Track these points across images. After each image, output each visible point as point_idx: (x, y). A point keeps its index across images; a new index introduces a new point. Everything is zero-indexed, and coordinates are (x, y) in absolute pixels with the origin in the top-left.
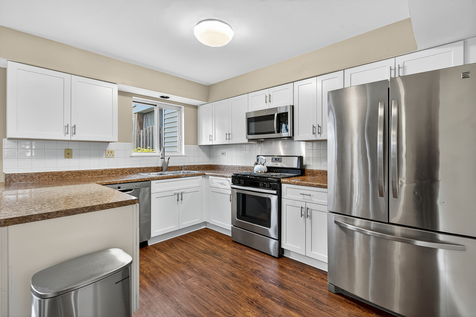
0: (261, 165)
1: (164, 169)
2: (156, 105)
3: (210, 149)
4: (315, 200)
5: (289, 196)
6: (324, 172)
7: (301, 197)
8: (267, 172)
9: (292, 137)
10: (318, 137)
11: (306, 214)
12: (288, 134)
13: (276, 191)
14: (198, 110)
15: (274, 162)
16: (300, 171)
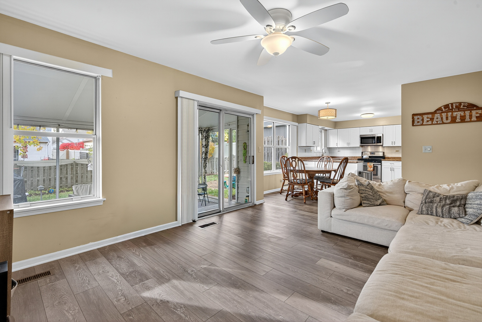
0: (366, 156)
3: (330, 149)
4: (395, 165)
5: (384, 164)
7: (390, 165)
8: (369, 158)
9: (383, 145)
10: (394, 145)
11: (392, 170)
12: (381, 144)
13: (380, 164)
14: (327, 131)
15: (371, 154)
16: (384, 157)
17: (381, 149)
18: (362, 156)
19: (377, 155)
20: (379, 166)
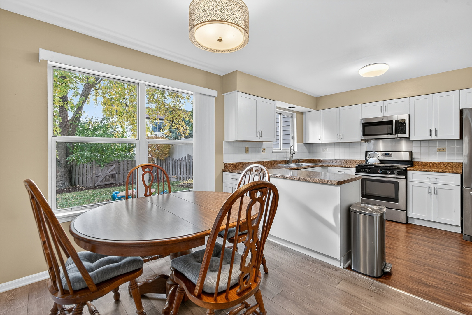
0: (374, 158)
1: (291, 162)
2: (280, 114)
3: (310, 146)
4: (440, 182)
5: (414, 180)
6: (433, 163)
7: (427, 180)
8: (380, 164)
9: (408, 138)
10: (435, 138)
11: (433, 191)
12: (406, 135)
13: (404, 177)
14: (304, 116)
15: (384, 156)
16: (411, 163)
17: (404, 146)
18: (367, 160)
19: (395, 157)
20: (402, 183)
